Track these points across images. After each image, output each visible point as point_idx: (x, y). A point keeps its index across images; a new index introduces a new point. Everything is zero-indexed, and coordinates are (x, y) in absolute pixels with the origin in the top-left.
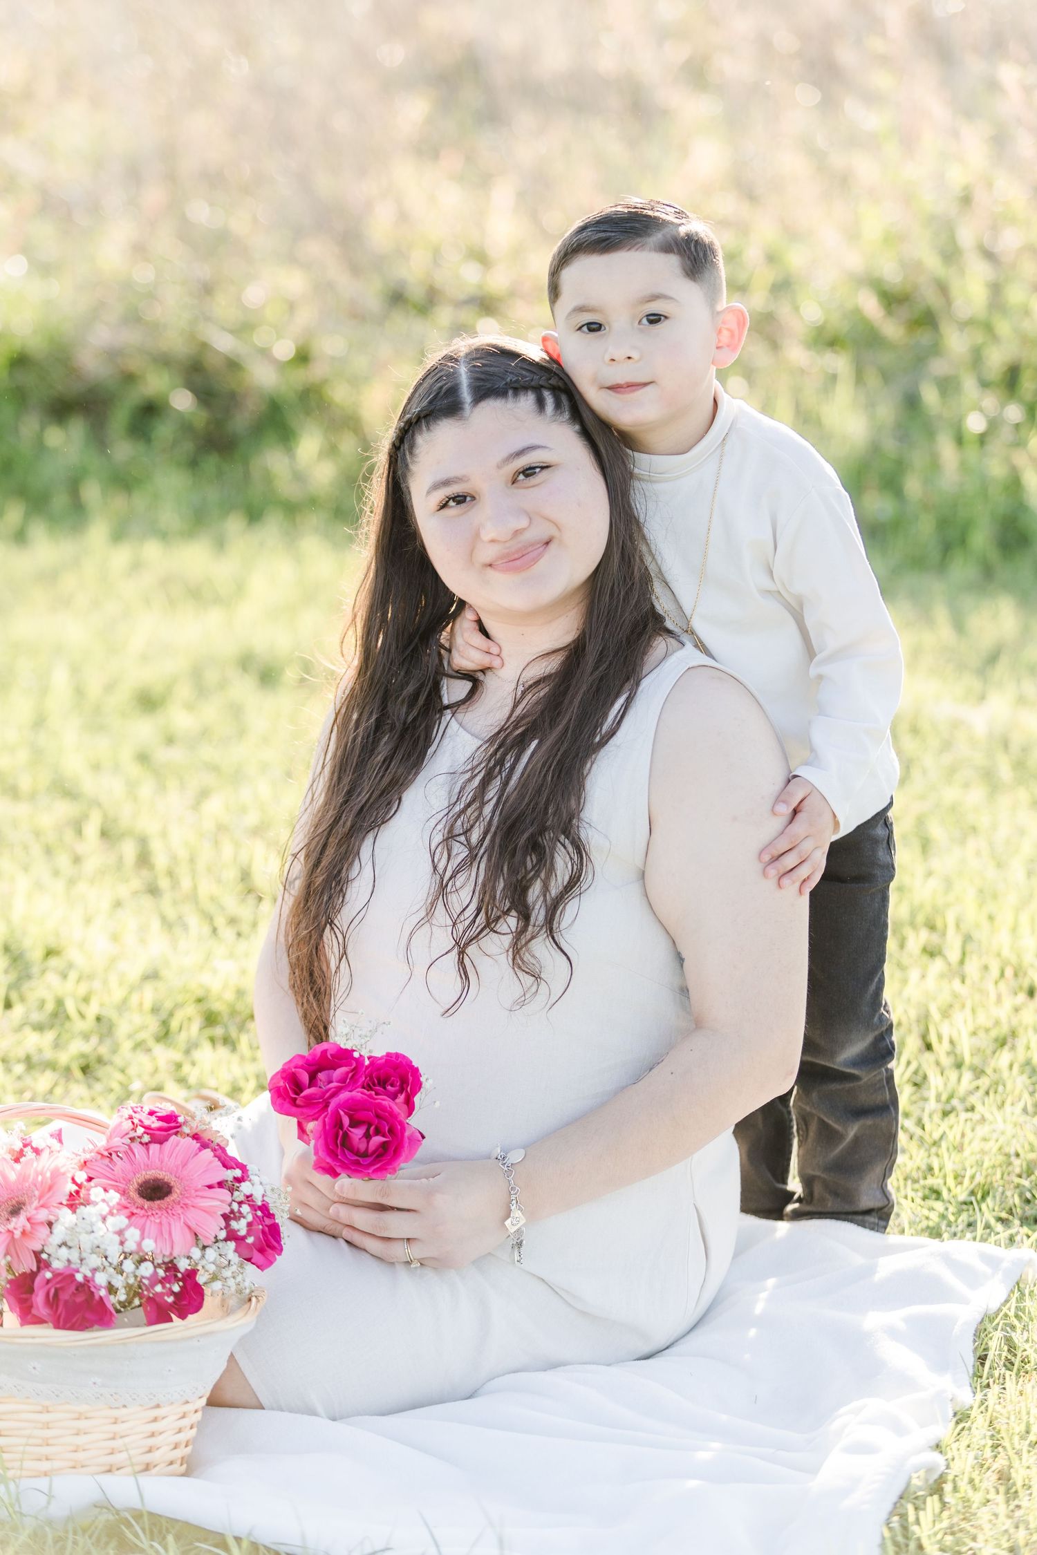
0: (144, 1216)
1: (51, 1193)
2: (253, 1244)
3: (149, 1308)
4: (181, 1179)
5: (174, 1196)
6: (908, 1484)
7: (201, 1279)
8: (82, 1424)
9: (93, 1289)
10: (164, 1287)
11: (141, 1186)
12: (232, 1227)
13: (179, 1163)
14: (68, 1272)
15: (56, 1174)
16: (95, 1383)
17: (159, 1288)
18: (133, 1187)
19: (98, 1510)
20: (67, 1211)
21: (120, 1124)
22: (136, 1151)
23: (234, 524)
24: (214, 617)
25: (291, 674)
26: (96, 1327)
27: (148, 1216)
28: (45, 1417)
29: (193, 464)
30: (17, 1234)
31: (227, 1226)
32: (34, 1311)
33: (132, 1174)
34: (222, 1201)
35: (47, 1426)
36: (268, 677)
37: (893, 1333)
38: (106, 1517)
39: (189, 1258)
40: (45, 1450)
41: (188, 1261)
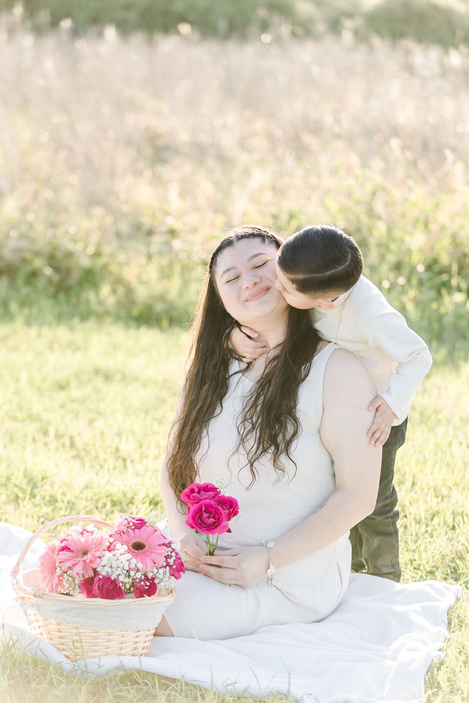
0: (135, 556)
1: (100, 546)
2: (175, 568)
3: (138, 591)
4: (149, 542)
5: (146, 549)
6: (433, 661)
7: (156, 581)
8: (110, 637)
9: (117, 583)
10: (145, 583)
11: (133, 545)
12: (168, 561)
13: (147, 536)
14: (108, 576)
15: (102, 538)
16: (116, 621)
17: (142, 583)
18: (130, 544)
19: (117, 670)
20: (107, 552)
21: (123, 522)
22: (130, 532)
23: (76, 321)
24: (79, 355)
25: (118, 377)
26: (117, 598)
27: (137, 556)
28: (96, 634)
29: (55, 296)
30: (88, 561)
31: (166, 561)
32: (93, 592)
33: (129, 540)
34: (165, 551)
35: (96, 638)
36: (108, 377)
37: (415, 612)
38: (121, 673)
39: (153, 572)
40: (95, 648)
41: (152, 574)
